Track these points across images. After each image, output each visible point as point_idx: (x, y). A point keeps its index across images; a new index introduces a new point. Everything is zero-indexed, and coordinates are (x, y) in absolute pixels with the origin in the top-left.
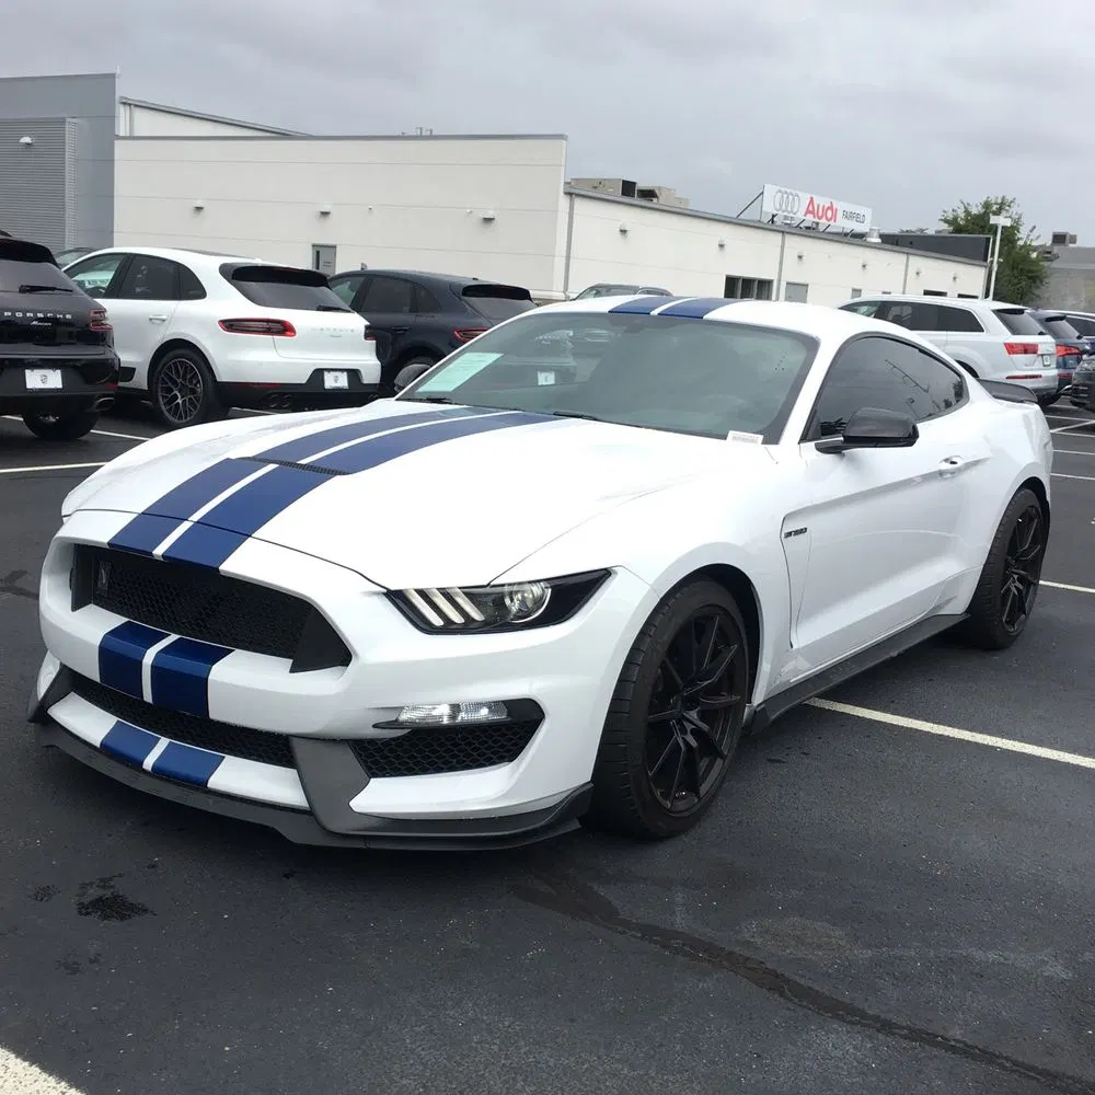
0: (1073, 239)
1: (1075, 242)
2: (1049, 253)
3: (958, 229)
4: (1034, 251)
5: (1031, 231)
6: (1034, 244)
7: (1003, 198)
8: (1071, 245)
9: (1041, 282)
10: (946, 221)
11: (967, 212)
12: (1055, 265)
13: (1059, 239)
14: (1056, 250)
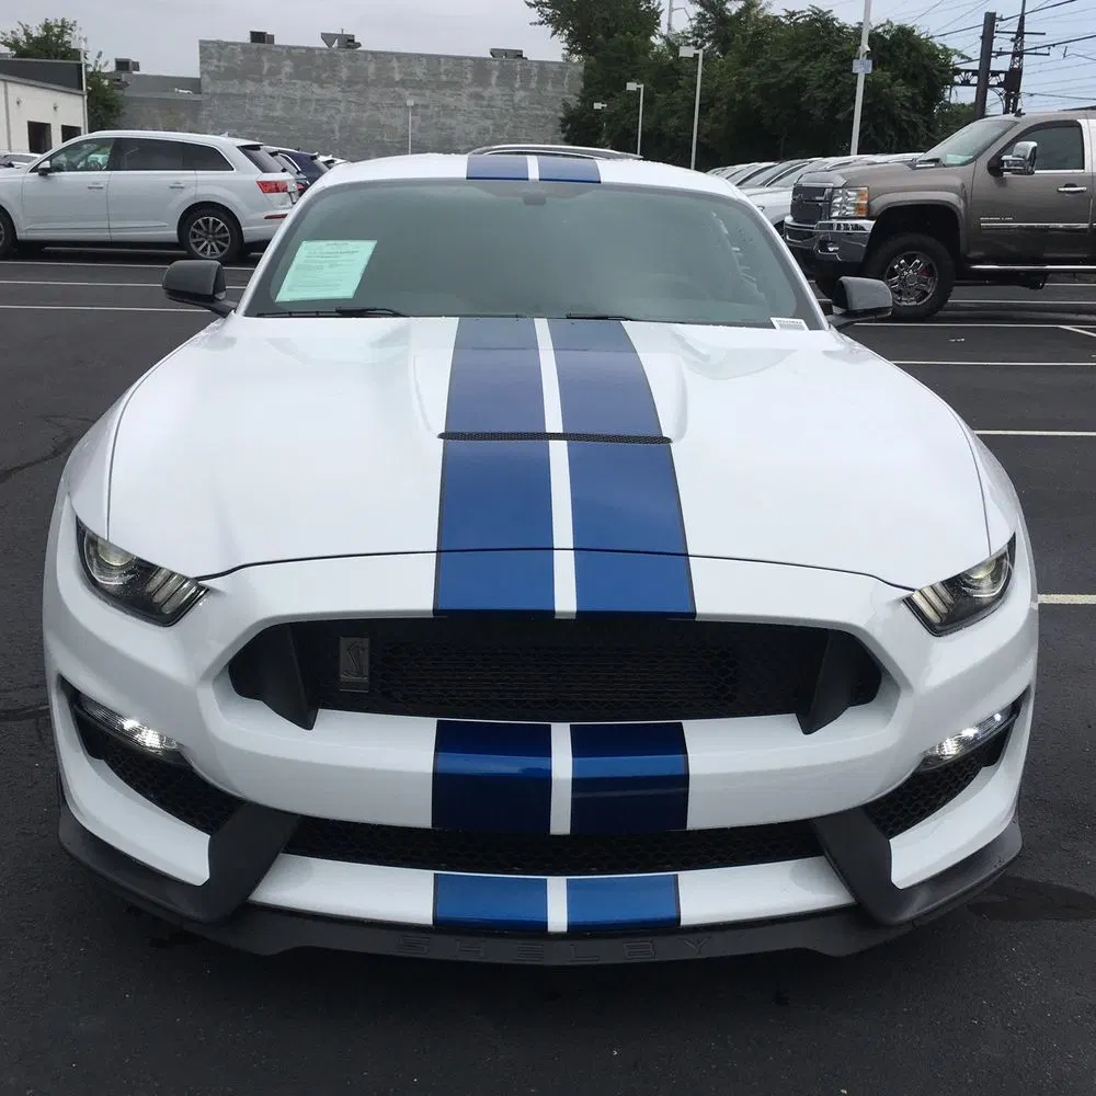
0: (136, 66)
1: (138, 70)
2: (119, 80)
3: (22, 53)
4: (105, 78)
5: (99, 57)
6: (103, 71)
7: (63, 21)
8: (135, 73)
9: (118, 111)
10: (6, 44)
11: (27, 33)
12: (128, 93)
13: (123, 65)
14: (124, 76)
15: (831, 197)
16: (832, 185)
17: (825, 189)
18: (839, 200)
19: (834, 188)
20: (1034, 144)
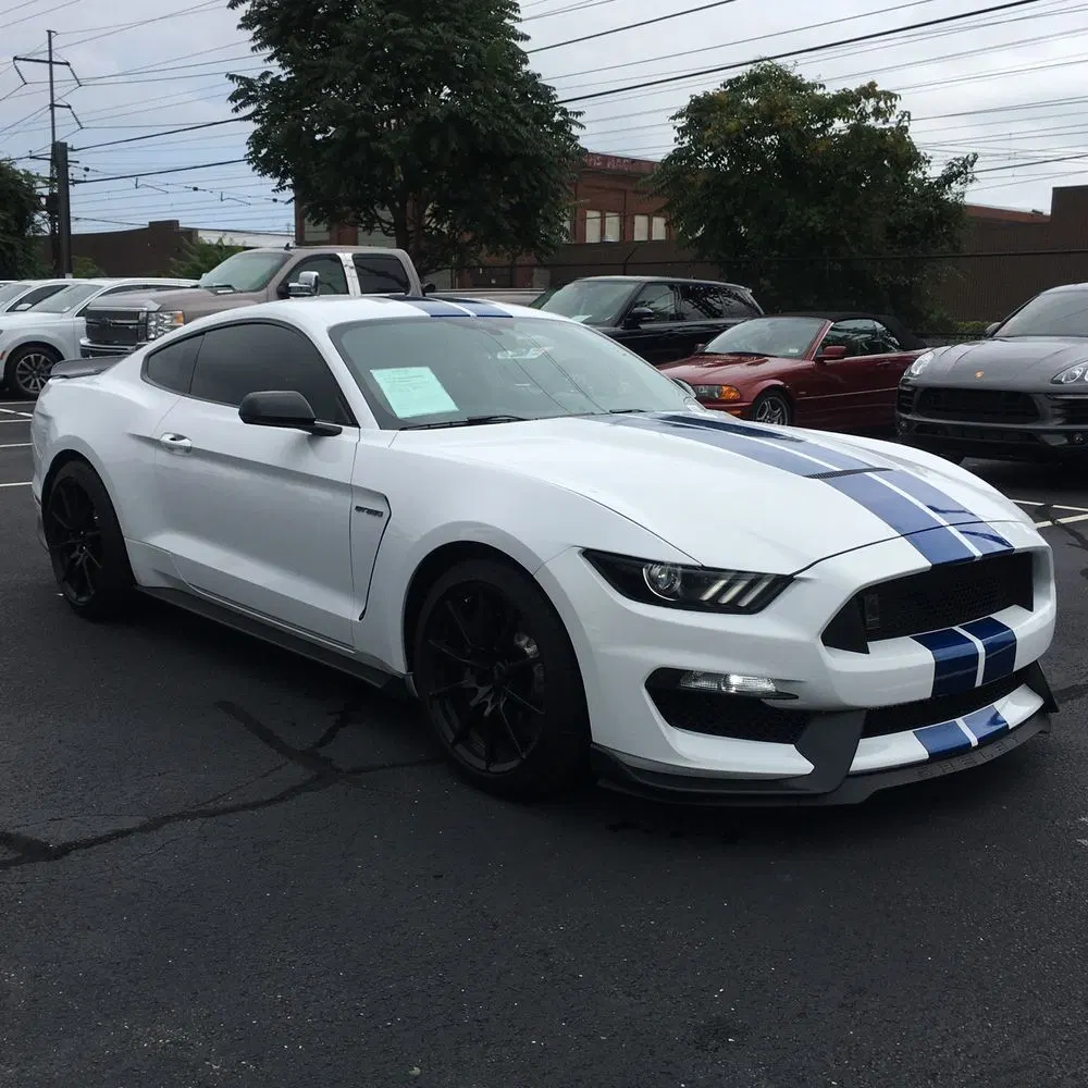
15: (147, 320)
16: (145, 309)
17: (139, 313)
18: (154, 323)
19: (148, 312)
20: (315, 274)
